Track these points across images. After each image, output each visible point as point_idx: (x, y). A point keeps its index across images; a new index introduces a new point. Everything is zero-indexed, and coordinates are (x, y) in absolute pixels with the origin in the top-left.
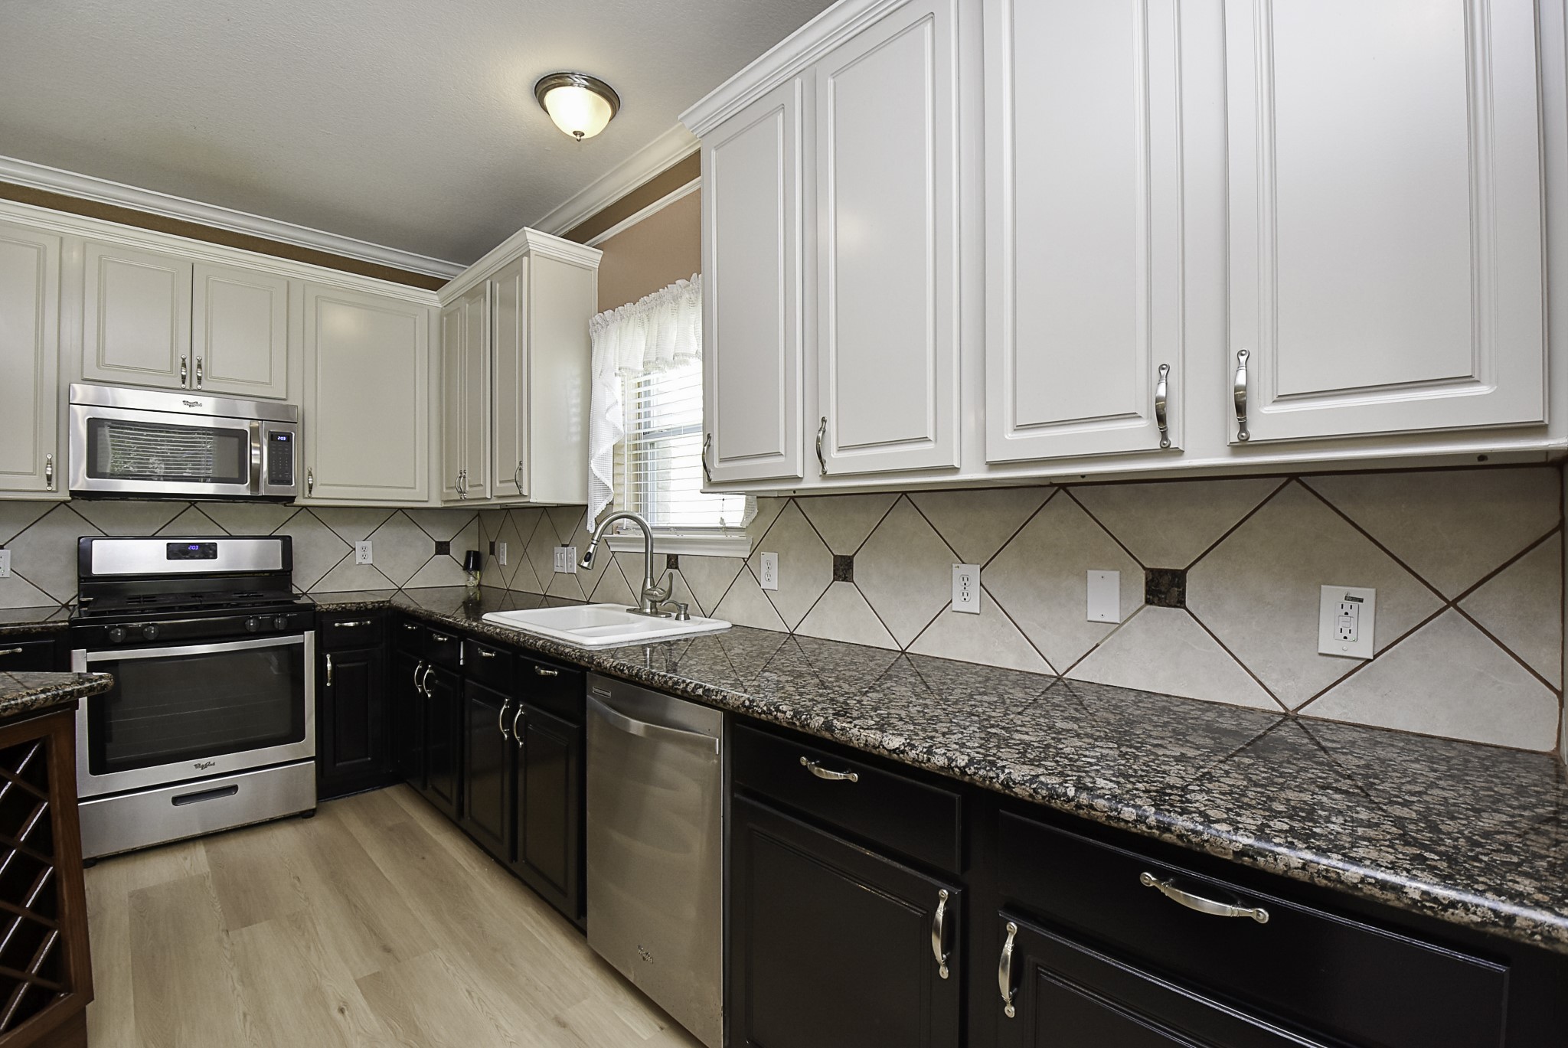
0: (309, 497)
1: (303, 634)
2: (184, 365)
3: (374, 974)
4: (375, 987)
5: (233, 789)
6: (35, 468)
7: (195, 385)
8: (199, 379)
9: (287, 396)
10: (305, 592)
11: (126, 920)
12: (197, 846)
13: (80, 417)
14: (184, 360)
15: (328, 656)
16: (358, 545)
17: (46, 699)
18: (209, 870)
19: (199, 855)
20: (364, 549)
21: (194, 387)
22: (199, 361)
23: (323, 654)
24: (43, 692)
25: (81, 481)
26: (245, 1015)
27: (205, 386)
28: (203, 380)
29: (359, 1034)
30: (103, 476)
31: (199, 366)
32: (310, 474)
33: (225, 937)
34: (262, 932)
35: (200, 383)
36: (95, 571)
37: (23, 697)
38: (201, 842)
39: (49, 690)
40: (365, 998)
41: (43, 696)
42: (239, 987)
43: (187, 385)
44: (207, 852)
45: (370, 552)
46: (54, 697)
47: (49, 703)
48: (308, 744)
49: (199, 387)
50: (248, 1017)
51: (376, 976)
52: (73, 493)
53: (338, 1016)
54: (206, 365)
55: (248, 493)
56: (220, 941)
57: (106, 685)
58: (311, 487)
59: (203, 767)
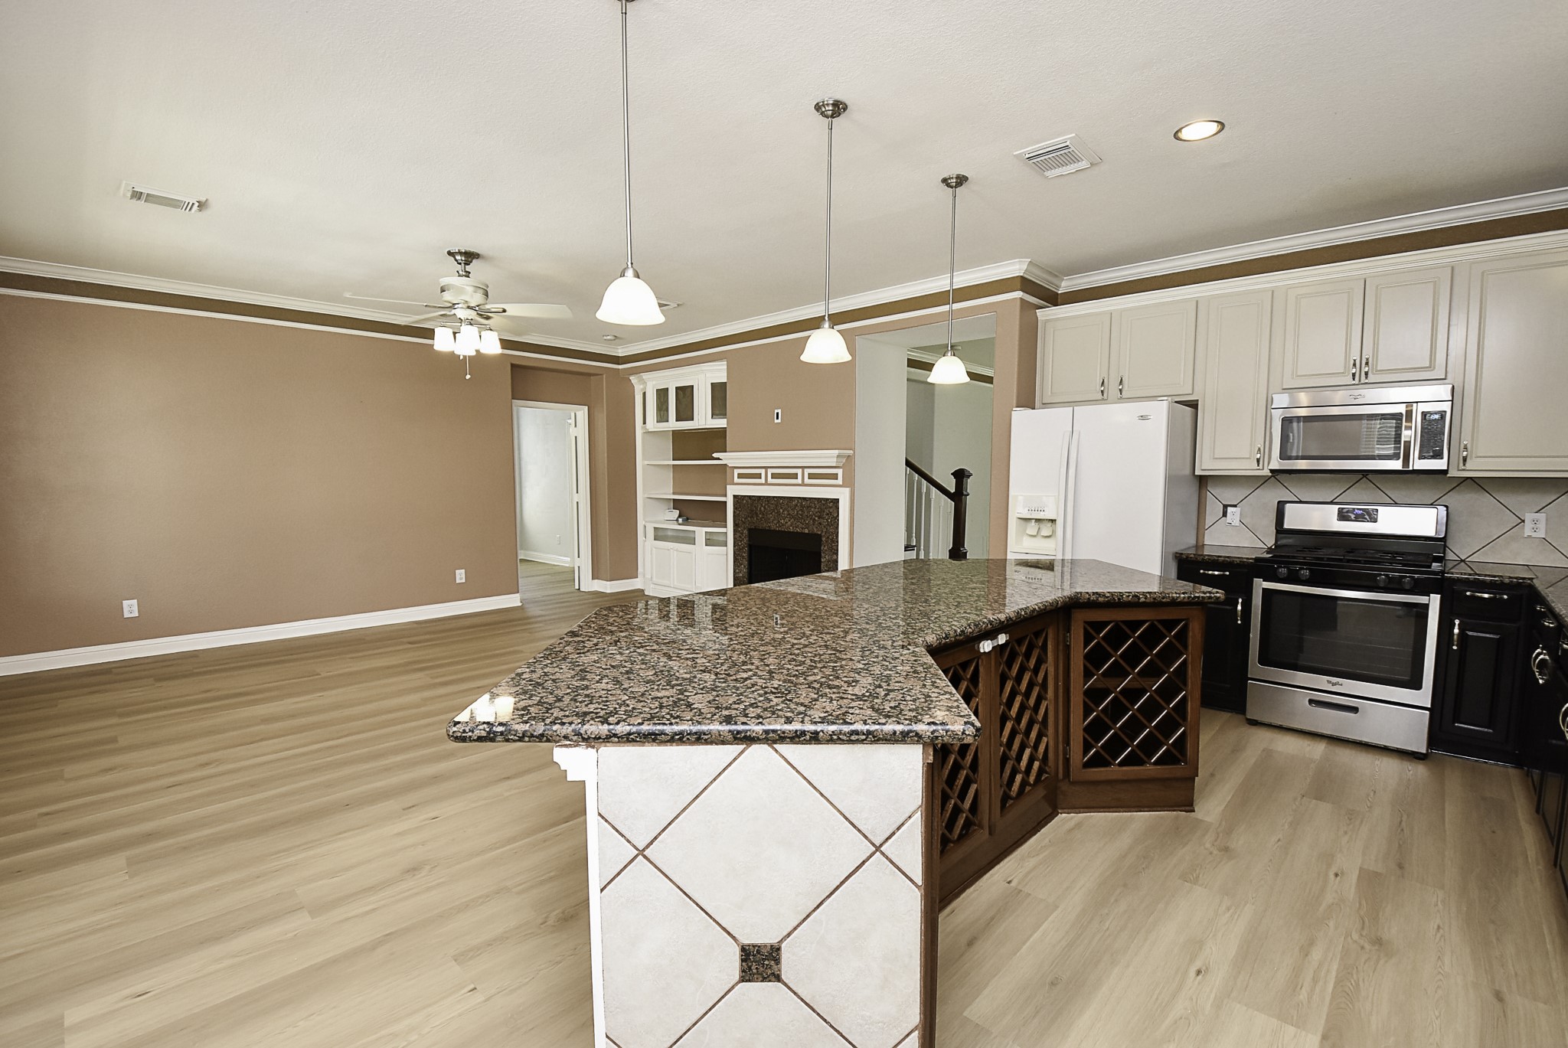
0: (1464, 470)
1: (1429, 596)
2: (1355, 365)
3: (1377, 872)
4: (1369, 880)
5: (1355, 710)
6: (1251, 455)
7: (1363, 380)
8: (1366, 374)
9: (1446, 376)
10: (1463, 559)
11: (1253, 760)
12: (1321, 744)
13: (1277, 417)
14: (1355, 360)
15: (1457, 622)
16: (1529, 517)
17: (1184, 598)
18: (1318, 758)
19: (1319, 749)
20: (1535, 522)
21: (1362, 382)
22: (1367, 359)
23: (1453, 618)
24: (1183, 593)
25: (1276, 464)
26: (1279, 840)
27: (1372, 378)
28: (1370, 374)
29: (1336, 892)
30: (1290, 458)
31: (1367, 363)
32: (1466, 448)
33: (1299, 799)
34: (1324, 809)
35: (1366, 378)
36: (1286, 526)
37: (1173, 593)
38: (1326, 741)
39: (1186, 593)
40: (1358, 880)
41: (1182, 596)
42: (1286, 827)
43: (1356, 381)
44: (1325, 747)
45: (1542, 526)
46: (1189, 597)
47: (1186, 600)
48: (1424, 696)
49: (1367, 381)
50: (1280, 843)
51: (1377, 874)
52: (1271, 471)
53: (1332, 876)
54: (1373, 365)
55: (1400, 468)
56: (1295, 799)
57: (1219, 597)
58: (1465, 459)
59: (1334, 684)
